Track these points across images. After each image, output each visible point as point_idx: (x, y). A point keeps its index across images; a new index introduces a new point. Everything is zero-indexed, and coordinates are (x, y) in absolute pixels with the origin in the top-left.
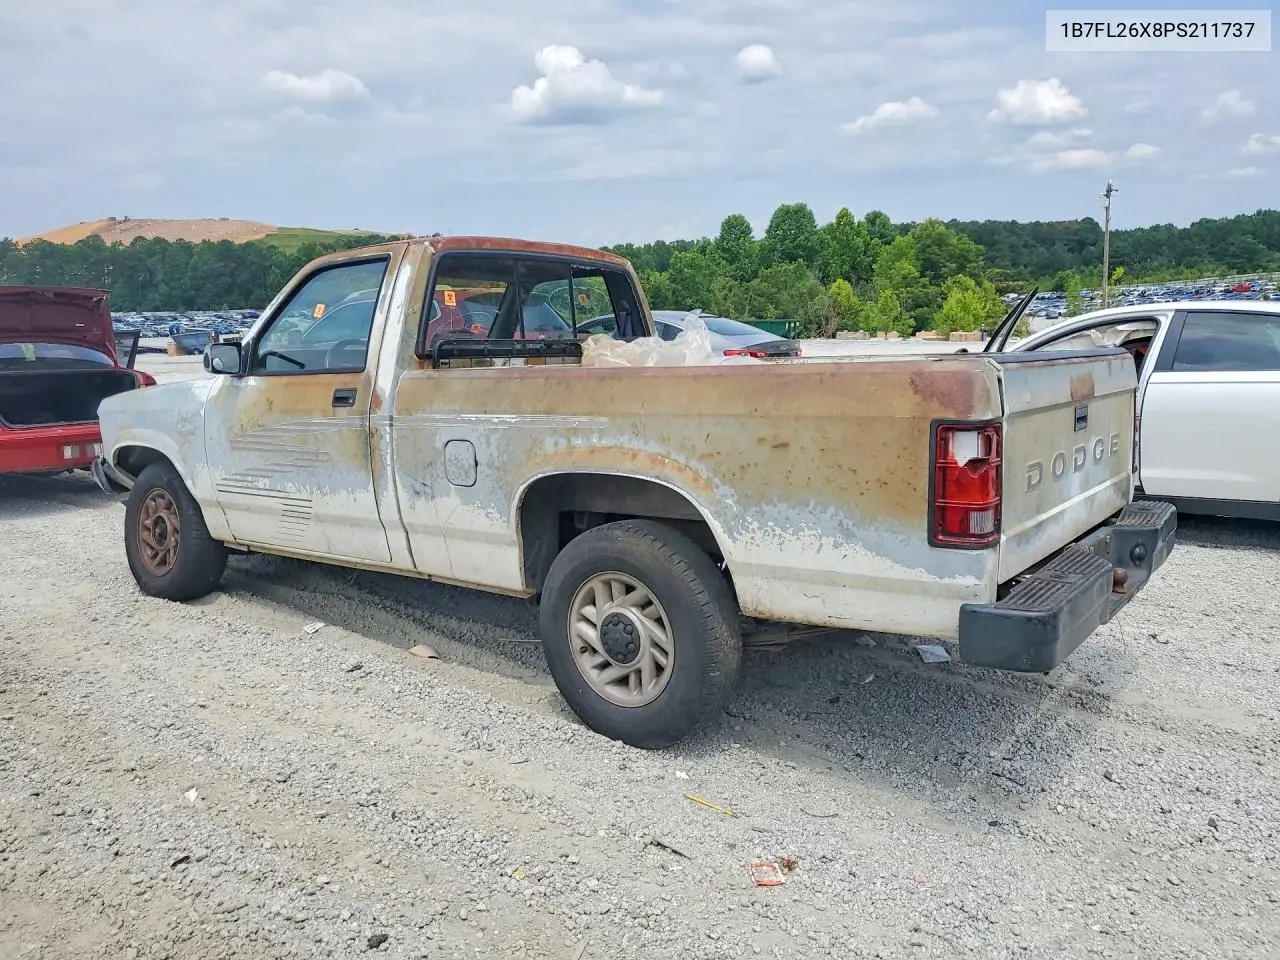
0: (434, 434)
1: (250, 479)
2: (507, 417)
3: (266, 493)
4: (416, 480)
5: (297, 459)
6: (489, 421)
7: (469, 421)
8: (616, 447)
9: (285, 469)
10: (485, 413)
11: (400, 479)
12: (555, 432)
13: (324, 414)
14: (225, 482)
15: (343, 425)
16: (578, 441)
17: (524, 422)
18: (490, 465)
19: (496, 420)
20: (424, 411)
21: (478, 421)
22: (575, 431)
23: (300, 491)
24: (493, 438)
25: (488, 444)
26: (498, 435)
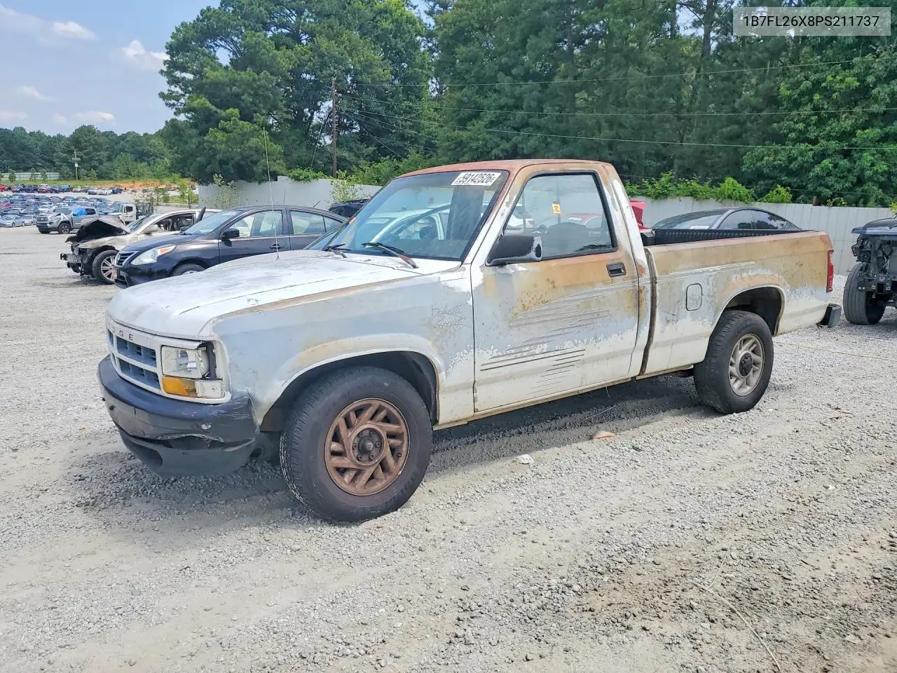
0: (681, 283)
1: (527, 348)
2: (717, 268)
3: (542, 356)
4: (668, 313)
5: (580, 321)
6: (708, 271)
7: (699, 273)
8: (757, 275)
9: (566, 331)
10: (706, 267)
11: (660, 314)
12: (736, 272)
13: (604, 283)
14: (493, 360)
15: (620, 288)
16: (745, 275)
17: (723, 269)
18: (708, 295)
19: (711, 270)
20: (675, 271)
21: (703, 272)
22: (743, 270)
23: (576, 345)
24: (711, 279)
25: (708, 283)
26: (712, 278)
